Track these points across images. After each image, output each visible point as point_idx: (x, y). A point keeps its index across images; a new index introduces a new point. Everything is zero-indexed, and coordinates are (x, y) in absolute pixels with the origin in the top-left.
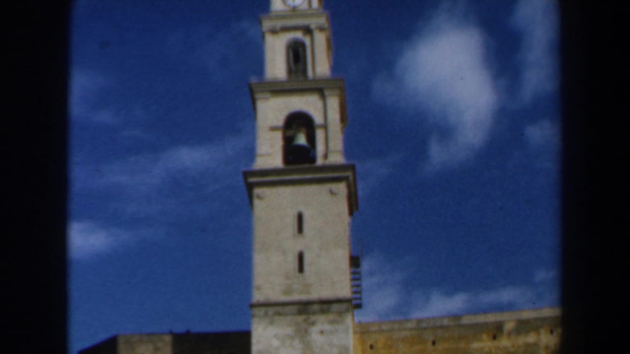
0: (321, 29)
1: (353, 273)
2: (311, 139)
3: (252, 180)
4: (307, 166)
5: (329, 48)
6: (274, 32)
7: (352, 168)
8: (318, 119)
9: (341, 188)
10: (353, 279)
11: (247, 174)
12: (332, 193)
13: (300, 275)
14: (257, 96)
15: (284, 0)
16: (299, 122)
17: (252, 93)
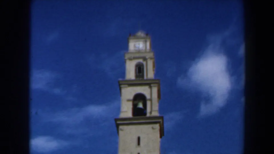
0: (151, 58)
2: (145, 105)
3: (119, 122)
4: (143, 117)
5: (154, 67)
6: (130, 59)
7: (162, 118)
8: (148, 97)
9: (157, 126)
11: (116, 120)
12: (153, 128)
14: (122, 86)
15: (135, 46)
16: (139, 98)
17: (120, 85)
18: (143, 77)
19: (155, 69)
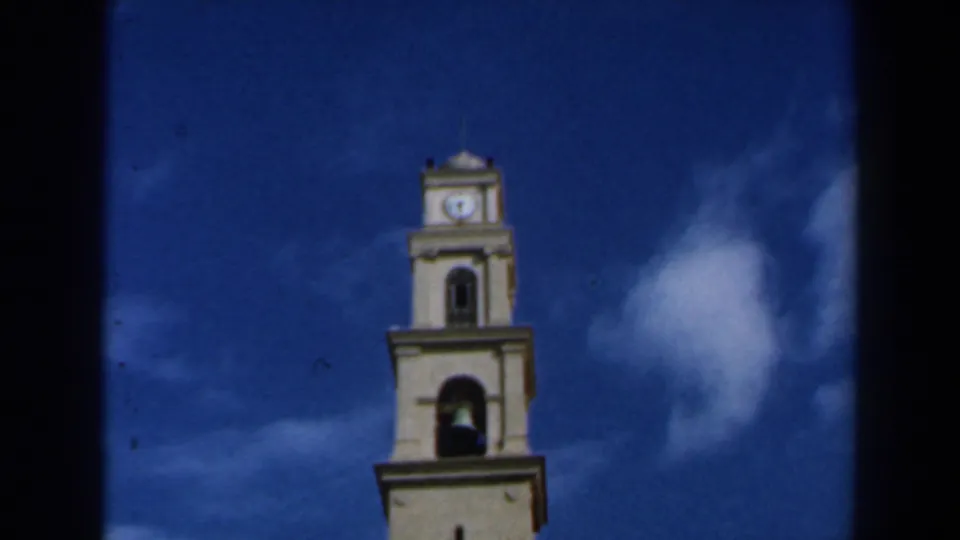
0: (501, 253)
2: (480, 418)
3: (388, 477)
4: (472, 458)
5: (511, 283)
6: (429, 257)
7: (540, 461)
8: (491, 388)
9: (524, 491)
11: (380, 469)
12: (509, 498)
14: (399, 351)
15: (445, 208)
16: (461, 391)
17: (392, 347)
18: (473, 318)
19: (514, 292)
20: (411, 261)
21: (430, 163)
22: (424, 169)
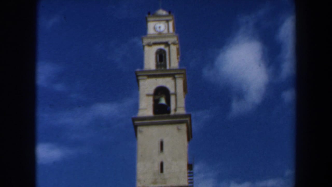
0: (174, 44)
1: (189, 173)
2: (168, 100)
3: (137, 122)
4: (166, 115)
5: (178, 54)
6: (149, 45)
7: (189, 116)
8: (172, 90)
9: (184, 127)
10: (189, 176)
11: (134, 120)
12: (179, 129)
13: (162, 174)
14: (140, 78)
15: (155, 28)
17: (137, 76)
18: (165, 66)
19: (179, 56)
20: (144, 46)
21: (149, 13)
22: (147, 15)
